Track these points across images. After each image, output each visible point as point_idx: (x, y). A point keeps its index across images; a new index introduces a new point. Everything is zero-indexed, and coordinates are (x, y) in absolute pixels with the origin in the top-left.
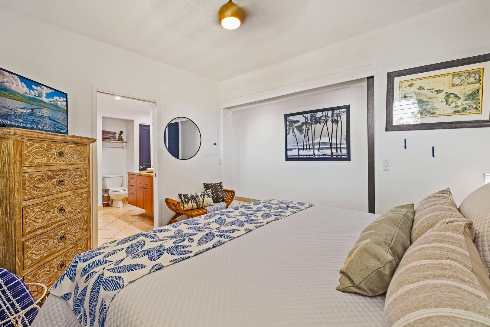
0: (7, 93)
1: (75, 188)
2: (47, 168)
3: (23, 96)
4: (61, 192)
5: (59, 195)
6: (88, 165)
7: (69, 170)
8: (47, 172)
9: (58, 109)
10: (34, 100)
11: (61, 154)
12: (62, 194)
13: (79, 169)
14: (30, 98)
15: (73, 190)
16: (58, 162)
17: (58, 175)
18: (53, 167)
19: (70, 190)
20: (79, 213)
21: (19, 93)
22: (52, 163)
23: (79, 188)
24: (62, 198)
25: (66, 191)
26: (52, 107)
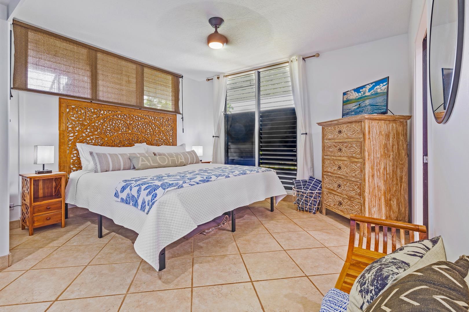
0: (348, 102)
1: (351, 157)
2: (333, 141)
3: (355, 99)
4: (340, 156)
5: (339, 158)
6: (362, 139)
7: (346, 142)
8: (333, 143)
9: (378, 95)
10: (361, 98)
11: (340, 132)
12: (341, 158)
13: (354, 142)
14: (359, 99)
15: (349, 157)
16: (339, 137)
17: (339, 145)
18: (336, 140)
19: (346, 157)
20: (354, 177)
21: (353, 99)
22: (336, 138)
23: (353, 157)
24: (341, 160)
25: (344, 157)
26: (372, 97)
